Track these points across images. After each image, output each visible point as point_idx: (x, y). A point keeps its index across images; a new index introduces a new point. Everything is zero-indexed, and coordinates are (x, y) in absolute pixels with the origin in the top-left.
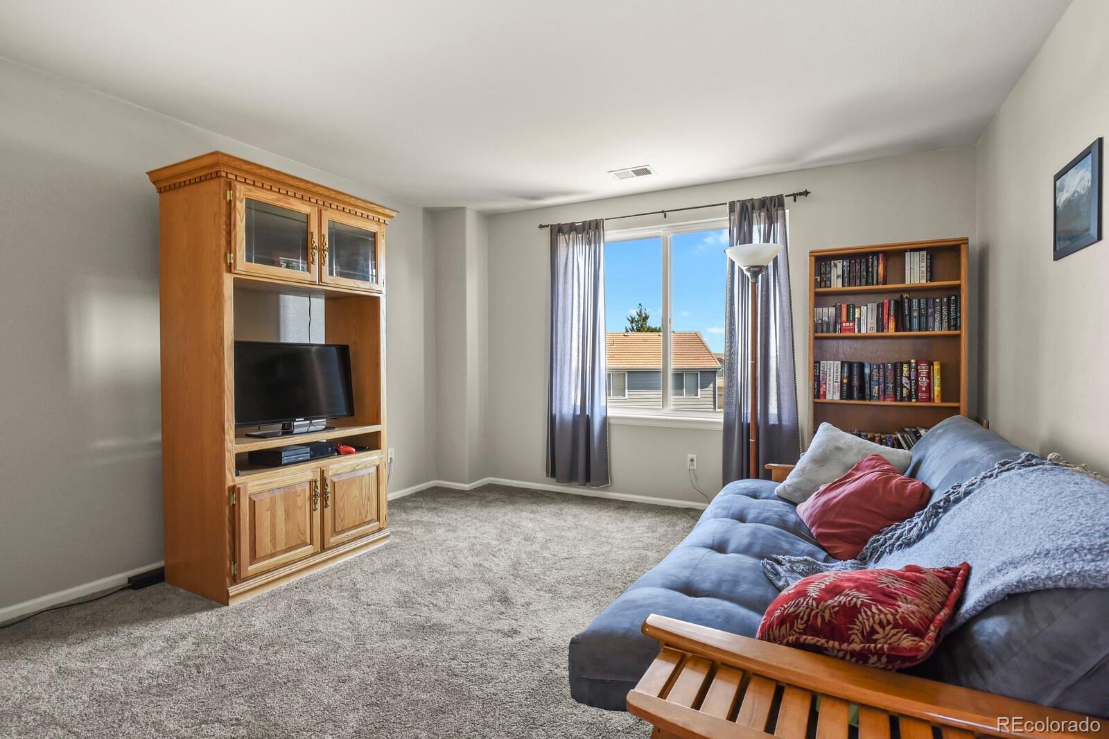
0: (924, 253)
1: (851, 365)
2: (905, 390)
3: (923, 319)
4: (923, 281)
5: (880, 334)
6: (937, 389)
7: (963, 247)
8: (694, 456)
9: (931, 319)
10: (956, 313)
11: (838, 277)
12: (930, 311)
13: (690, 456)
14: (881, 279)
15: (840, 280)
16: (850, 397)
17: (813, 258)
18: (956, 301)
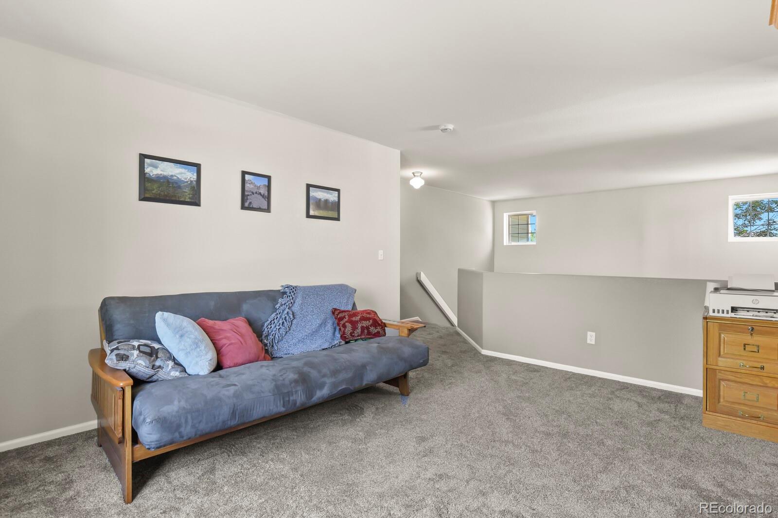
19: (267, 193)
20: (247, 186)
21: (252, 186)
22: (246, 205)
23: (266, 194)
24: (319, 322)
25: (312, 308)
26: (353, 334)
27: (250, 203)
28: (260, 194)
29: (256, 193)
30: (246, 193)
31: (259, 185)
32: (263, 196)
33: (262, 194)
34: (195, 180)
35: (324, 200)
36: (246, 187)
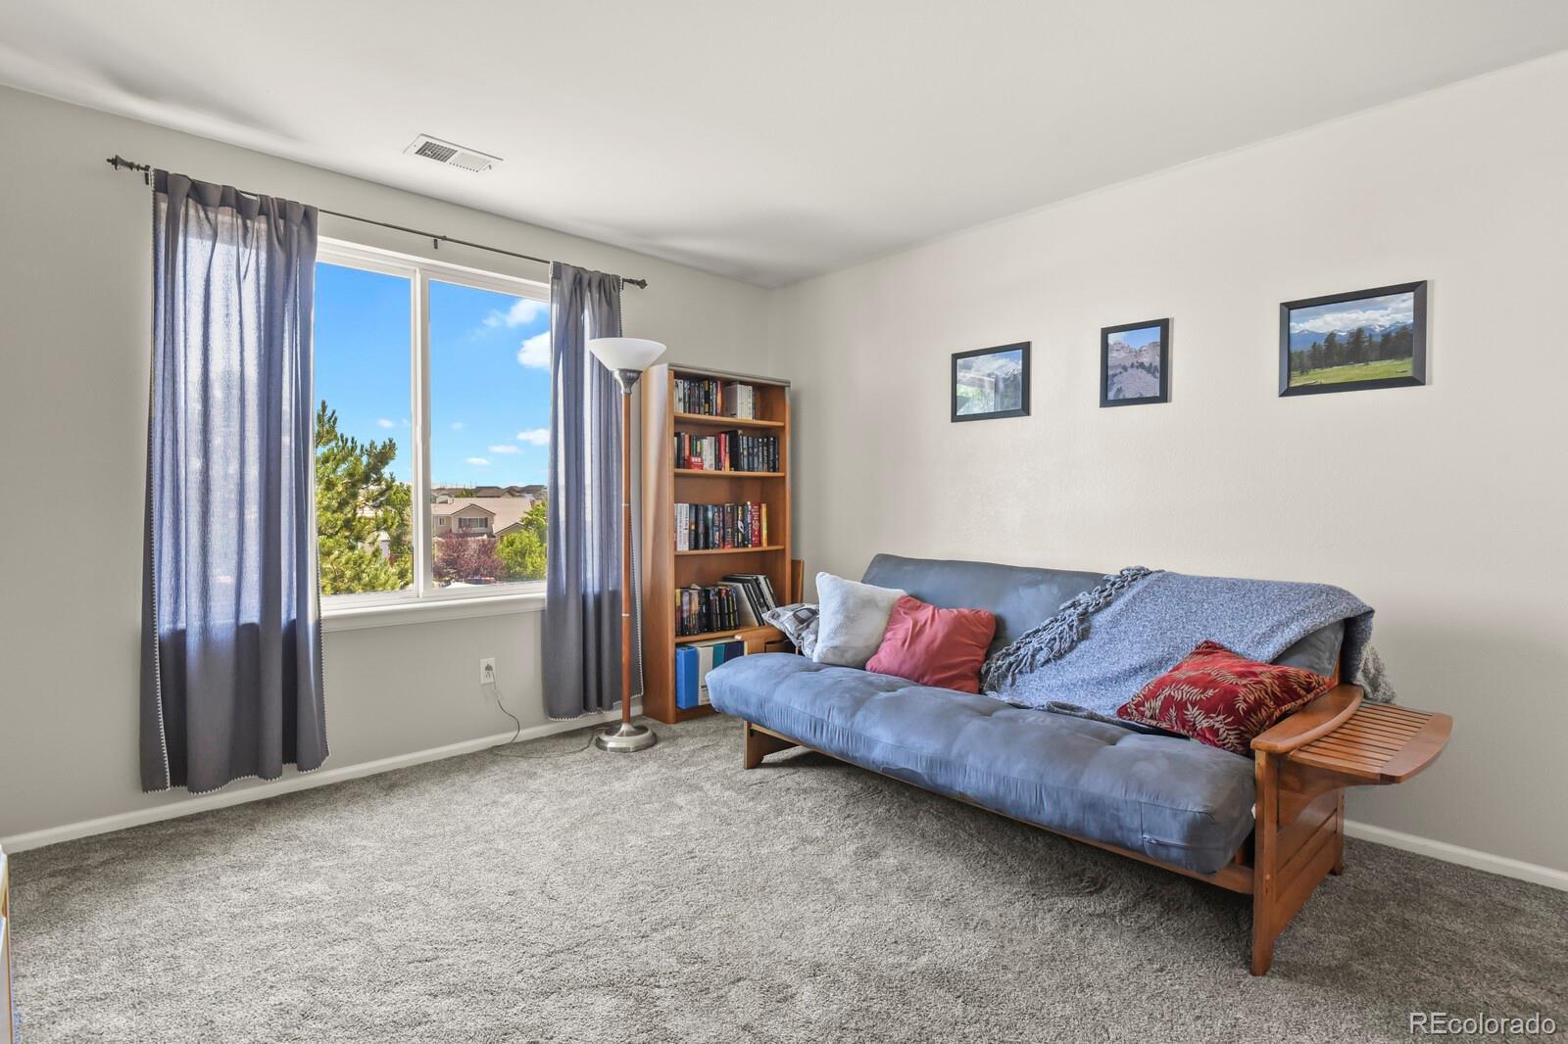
0: (750, 388)
1: (697, 506)
2: (740, 535)
3: (751, 458)
4: (751, 418)
5: (718, 472)
6: (764, 532)
7: (787, 388)
8: (491, 661)
9: (756, 458)
10: (774, 455)
11: (680, 400)
12: (755, 450)
13: (484, 662)
14: (719, 411)
15: (682, 404)
16: (696, 547)
17: (672, 372)
18: (774, 441)
19: (1158, 359)
20: (1113, 355)
21: (1123, 354)
22: (1111, 396)
23: (1157, 361)
24: (1136, 660)
25: (1144, 626)
26: (1141, 709)
27: (1119, 390)
28: (1141, 365)
29: (1132, 366)
30: (1110, 373)
31: (1138, 348)
32: (1149, 369)
33: (1147, 365)
34: (1020, 371)
35: (1351, 334)
36: (1109, 359)
